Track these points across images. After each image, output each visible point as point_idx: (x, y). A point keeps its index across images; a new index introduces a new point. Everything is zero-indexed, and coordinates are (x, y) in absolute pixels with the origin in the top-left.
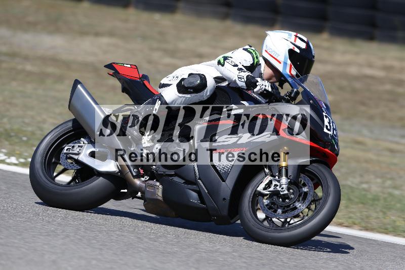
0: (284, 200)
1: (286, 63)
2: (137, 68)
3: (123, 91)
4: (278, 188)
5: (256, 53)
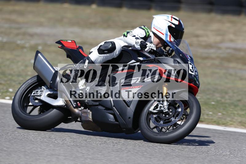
0: (165, 116)
1: (167, 35)
2: (75, 42)
3: (67, 57)
4: (162, 108)
5: (147, 29)
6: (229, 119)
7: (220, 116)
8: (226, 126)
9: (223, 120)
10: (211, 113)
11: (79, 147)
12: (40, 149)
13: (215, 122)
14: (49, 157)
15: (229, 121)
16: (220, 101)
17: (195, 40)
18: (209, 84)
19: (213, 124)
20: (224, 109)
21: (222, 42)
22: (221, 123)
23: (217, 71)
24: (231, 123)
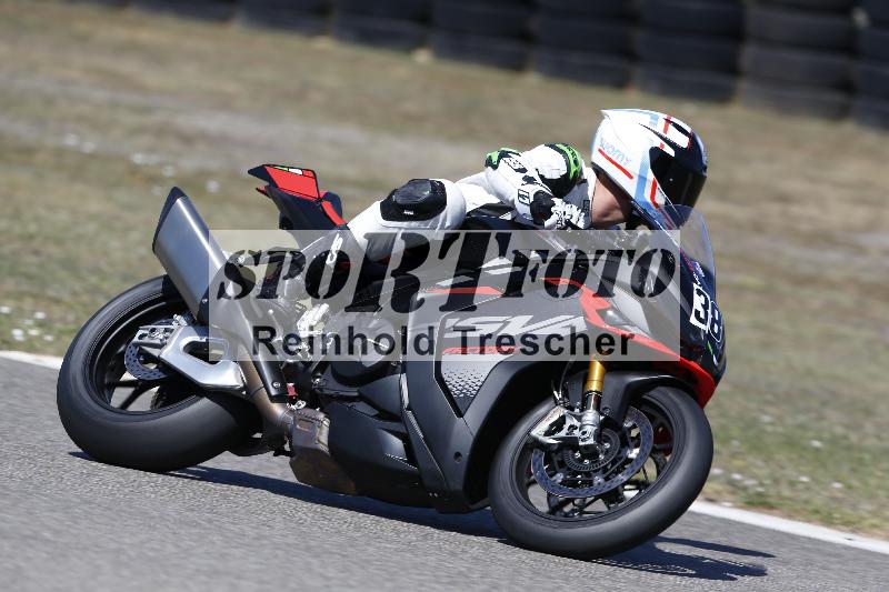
1: (645, 179)
4: (576, 432)
5: (573, 154)
6: (867, 507)
7: (839, 495)
8: (853, 532)
9: (848, 510)
10: (805, 479)
11: (317, 556)
12: (174, 550)
13: (817, 512)
14: (203, 578)
15: (867, 515)
16: (845, 438)
17: (774, 209)
18: (810, 373)
19: (809, 521)
20: (854, 470)
21: (870, 227)
22: (837, 519)
23: (845, 330)
24: (875, 521)
